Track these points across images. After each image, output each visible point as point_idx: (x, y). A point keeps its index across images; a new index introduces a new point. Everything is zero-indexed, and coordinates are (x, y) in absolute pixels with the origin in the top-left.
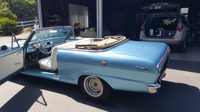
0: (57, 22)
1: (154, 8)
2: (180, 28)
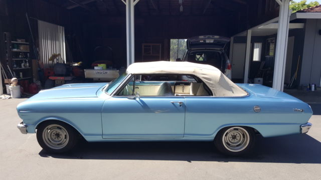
0: (21, 52)
1: (205, 41)
2: (229, 66)
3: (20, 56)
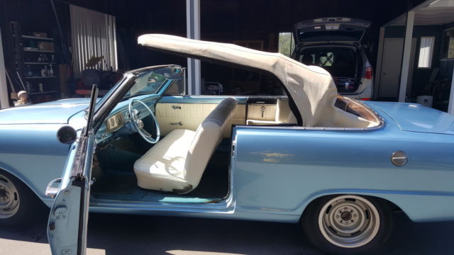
0: (42, 53)
1: (323, 27)
2: (368, 72)
3: (40, 59)
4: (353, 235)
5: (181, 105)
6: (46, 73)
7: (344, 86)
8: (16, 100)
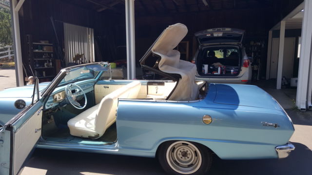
1: (212, 35)
2: (246, 63)
3: (44, 57)
4: (189, 166)
5: (109, 86)
6: (47, 65)
7: (231, 72)
8: (28, 82)
